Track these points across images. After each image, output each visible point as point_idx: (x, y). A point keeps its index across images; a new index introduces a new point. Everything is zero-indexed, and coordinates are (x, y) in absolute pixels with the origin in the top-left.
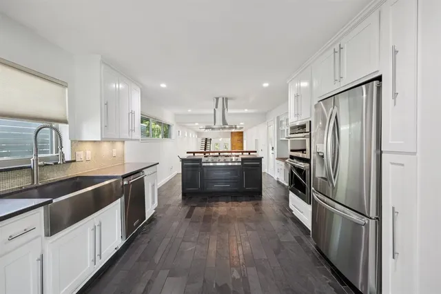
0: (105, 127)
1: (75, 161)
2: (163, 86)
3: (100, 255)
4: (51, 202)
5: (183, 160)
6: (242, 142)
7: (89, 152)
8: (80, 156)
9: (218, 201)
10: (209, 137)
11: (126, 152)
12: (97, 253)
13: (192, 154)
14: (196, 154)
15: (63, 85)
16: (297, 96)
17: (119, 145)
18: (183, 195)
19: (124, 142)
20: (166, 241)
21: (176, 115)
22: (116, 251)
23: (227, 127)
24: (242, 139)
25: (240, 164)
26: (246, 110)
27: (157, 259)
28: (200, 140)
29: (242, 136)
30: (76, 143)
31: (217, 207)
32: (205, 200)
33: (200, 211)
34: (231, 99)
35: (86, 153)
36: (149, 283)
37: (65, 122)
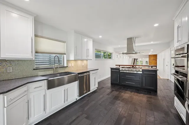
0: (76, 55)
1: (67, 67)
2: (100, 37)
3: (67, 100)
4: (48, 79)
5: (112, 69)
6: (156, 61)
7: (73, 64)
8: (70, 65)
9: (127, 91)
10: (136, 58)
11: (88, 64)
12: (66, 99)
13: (119, 66)
14: (120, 66)
15: (64, 42)
16: (178, 27)
17: (85, 62)
18: (111, 84)
19: (87, 60)
20: (93, 102)
21: (115, 49)
22: (76, 100)
23: (134, 52)
24: (157, 59)
25: (141, 73)
26: (152, 42)
27: (86, 109)
28: (131, 59)
29: (156, 57)
30: (68, 61)
31: (125, 94)
32: (120, 88)
33: (116, 93)
34: (138, 37)
35: (72, 64)
36: (77, 117)
37: (65, 54)
